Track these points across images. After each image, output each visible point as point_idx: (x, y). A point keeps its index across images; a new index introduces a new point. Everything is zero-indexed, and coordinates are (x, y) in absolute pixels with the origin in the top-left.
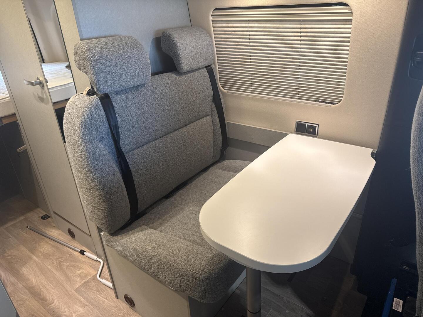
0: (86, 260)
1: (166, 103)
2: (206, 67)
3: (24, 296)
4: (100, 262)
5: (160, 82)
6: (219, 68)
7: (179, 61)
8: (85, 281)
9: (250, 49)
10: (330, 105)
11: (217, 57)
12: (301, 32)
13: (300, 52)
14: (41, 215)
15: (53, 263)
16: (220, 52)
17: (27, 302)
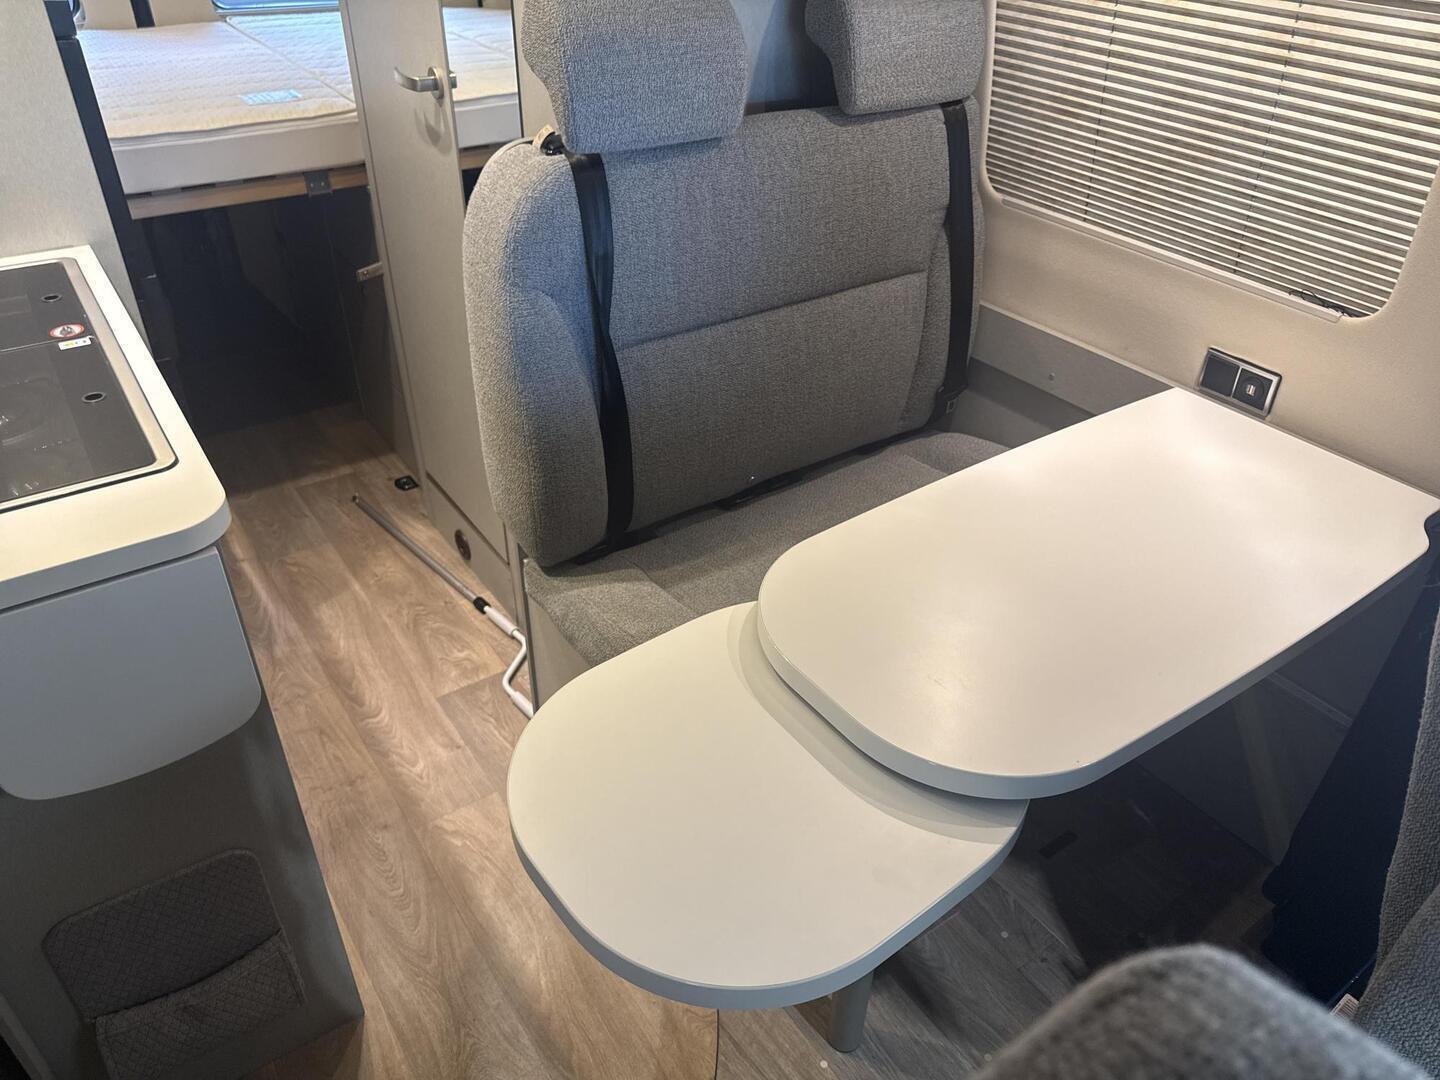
0: (486, 628)
1: (775, 209)
2: (944, 106)
3: (310, 679)
4: (520, 643)
5: (771, 137)
6: (992, 113)
7: (848, 77)
8: (470, 682)
9: (1108, 66)
10: (1339, 314)
11: (996, 73)
12: (1294, 32)
13: (1276, 104)
14: (397, 476)
15: (398, 612)
16: (1006, 59)
17: (316, 696)
